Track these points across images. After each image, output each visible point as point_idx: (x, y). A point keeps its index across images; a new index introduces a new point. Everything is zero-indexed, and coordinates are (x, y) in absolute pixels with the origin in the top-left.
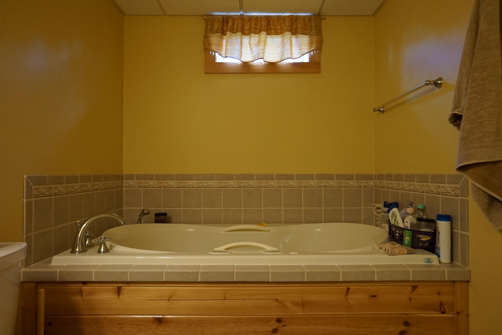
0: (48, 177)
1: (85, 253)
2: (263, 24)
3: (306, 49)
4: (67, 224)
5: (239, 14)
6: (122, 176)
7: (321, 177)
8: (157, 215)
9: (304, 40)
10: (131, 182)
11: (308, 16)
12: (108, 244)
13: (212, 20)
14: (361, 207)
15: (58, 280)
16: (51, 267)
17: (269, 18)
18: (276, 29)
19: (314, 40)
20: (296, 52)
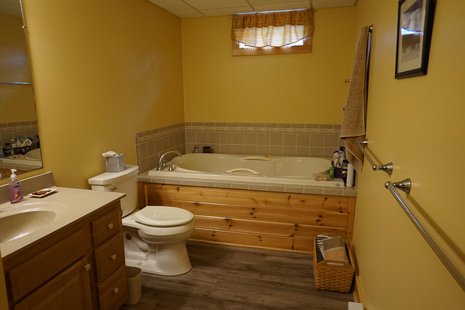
0: (144, 132)
1: (163, 170)
2: (271, 20)
3: (301, 36)
4: (154, 155)
5: (255, 13)
6: (184, 123)
7: (309, 126)
8: (204, 148)
9: (300, 29)
10: (190, 127)
11: (303, 11)
12: (174, 166)
13: (236, 19)
14: (337, 147)
15: (152, 182)
16: (148, 176)
17: (275, 14)
18: (280, 22)
19: (307, 29)
20: (294, 38)
